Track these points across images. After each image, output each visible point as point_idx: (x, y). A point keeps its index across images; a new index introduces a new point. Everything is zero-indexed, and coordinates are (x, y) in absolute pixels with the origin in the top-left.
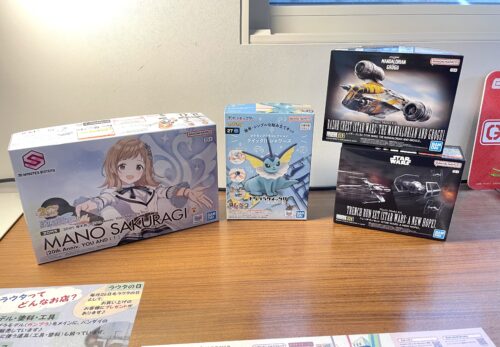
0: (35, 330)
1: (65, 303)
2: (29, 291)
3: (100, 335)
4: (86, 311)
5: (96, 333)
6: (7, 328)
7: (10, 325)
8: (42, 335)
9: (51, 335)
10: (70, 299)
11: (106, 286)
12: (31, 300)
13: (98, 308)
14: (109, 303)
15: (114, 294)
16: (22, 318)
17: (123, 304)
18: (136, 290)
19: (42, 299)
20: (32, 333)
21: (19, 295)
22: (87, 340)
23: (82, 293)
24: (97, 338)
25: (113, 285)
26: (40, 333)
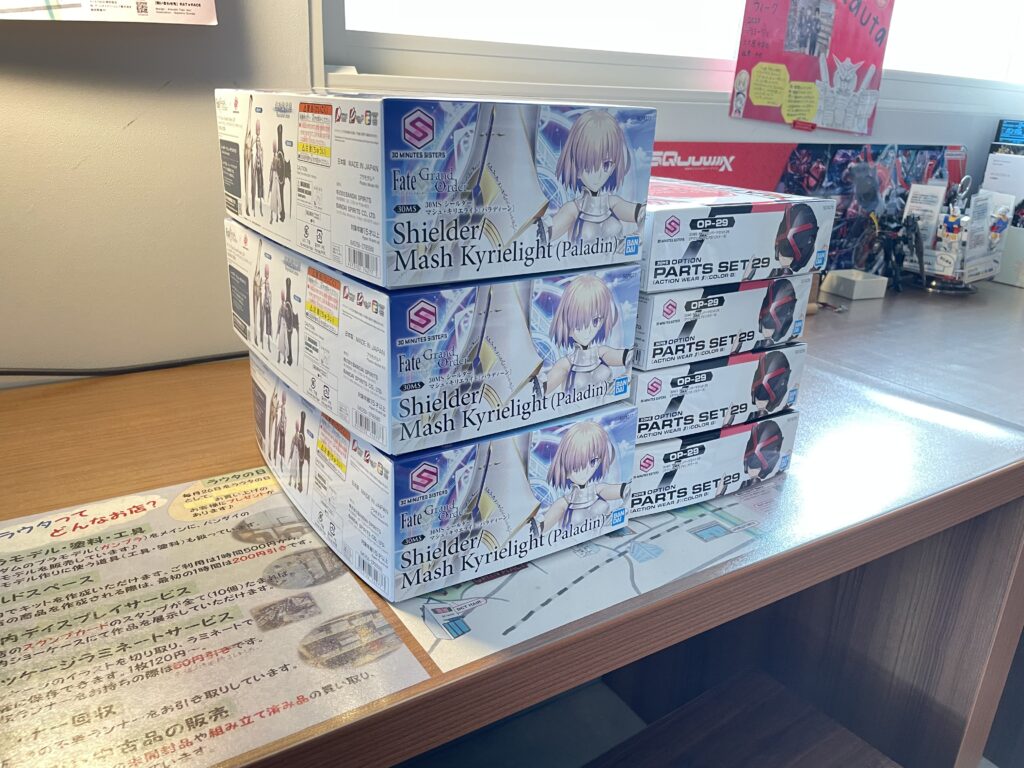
0: (125, 549)
1: (144, 513)
3: (254, 528)
4: (195, 512)
5: (242, 527)
6: (62, 561)
7: (63, 557)
8: (143, 552)
9: (164, 547)
10: (149, 507)
11: (199, 482)
12: (71, 524)
13: (215, 505)
14: (226, 497)
15: (226, 487)
16: (78, 544)
18: (261, 476)
19: (89, 518)
21: (34, 524)
22: (237, 537)
23: (162, 497)
24: (252, 531)
25: (212, 479)
26: (138, 550)
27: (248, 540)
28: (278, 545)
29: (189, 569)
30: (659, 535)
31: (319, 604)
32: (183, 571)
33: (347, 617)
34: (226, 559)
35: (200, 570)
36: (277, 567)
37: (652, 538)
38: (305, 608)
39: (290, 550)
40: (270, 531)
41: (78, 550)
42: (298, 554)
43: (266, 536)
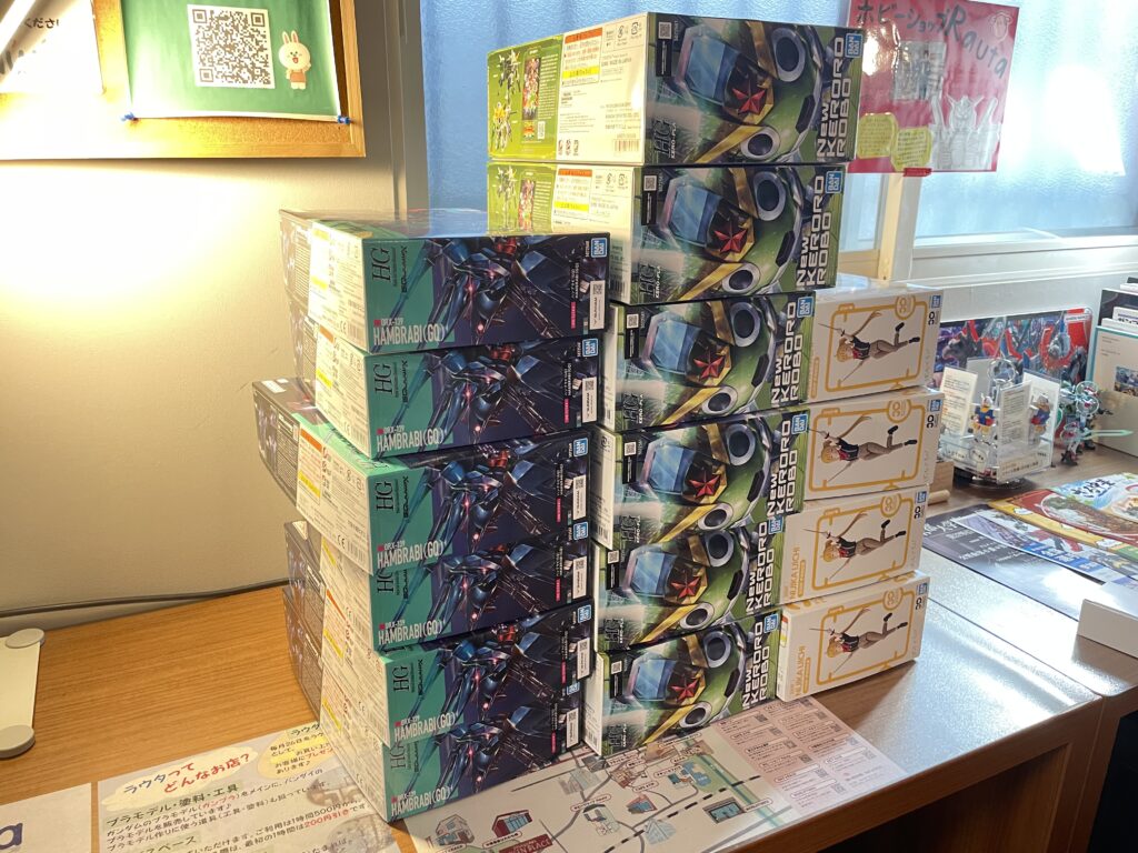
0: (221, 808)
1: (238, 767)
2: (165, 770)
3: (325, 787)
4: (279, 768)
5: (315, 787)
6: (172, 819)
7: (174, 815)
8: (236, 811)
9: (250, 807)
10: (243, 761)
12: (180, 779)
13: (295, 760)
14: (306, 750)
15: (306, 739)
16: (185, 802)
19: (195, 772)
20: (217, 813)
21: (152, 778)
22: (310, 798)
23: (254, 750)
24: (323, 791)
25: (294, 729)
26: (231, 809)
27: (320, 803)
28: (343, 808)
29: (270, 833)
30: (676, 813)
32: (265, 834)
34: (299, 823)
35: (278, 833)
36: (339, 833)
37: (670, 816)
39: (352, 814)
40: (337, 792)
41: (184, 808)
42: (357, 819)
43: (334, 797)
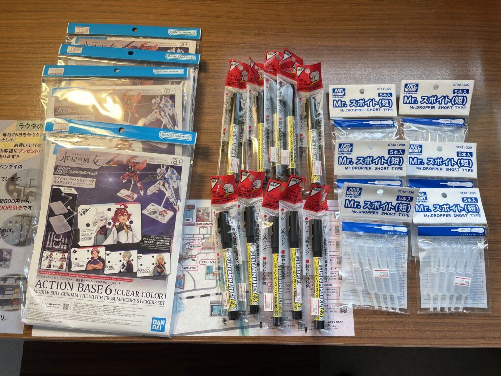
3: (18, 182)
4: (2, 154)
5: (13, 179)
11: (16, 123)
13: (11, 151)
14: (21, 145)
15: (25, 134)
17: (34, 149)
22: (7, 186)
24: (15, 184)
25: (22, 122)
27: (10, 192)
28: (21, 204)
30: (193, 297)
31: (11, 261)
33: (16, 277)
36: (11, 222)
37: (188, 298)
38: (6, 260)
39: (23, 211)
40: (22, 188)
42: (23, 216)
43: (19, 192)
